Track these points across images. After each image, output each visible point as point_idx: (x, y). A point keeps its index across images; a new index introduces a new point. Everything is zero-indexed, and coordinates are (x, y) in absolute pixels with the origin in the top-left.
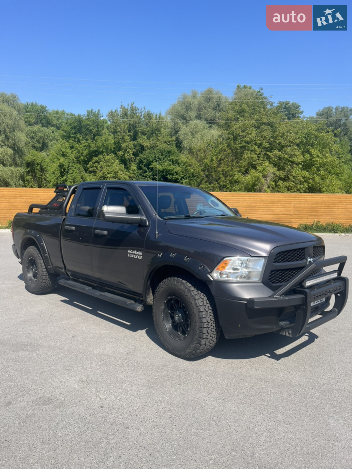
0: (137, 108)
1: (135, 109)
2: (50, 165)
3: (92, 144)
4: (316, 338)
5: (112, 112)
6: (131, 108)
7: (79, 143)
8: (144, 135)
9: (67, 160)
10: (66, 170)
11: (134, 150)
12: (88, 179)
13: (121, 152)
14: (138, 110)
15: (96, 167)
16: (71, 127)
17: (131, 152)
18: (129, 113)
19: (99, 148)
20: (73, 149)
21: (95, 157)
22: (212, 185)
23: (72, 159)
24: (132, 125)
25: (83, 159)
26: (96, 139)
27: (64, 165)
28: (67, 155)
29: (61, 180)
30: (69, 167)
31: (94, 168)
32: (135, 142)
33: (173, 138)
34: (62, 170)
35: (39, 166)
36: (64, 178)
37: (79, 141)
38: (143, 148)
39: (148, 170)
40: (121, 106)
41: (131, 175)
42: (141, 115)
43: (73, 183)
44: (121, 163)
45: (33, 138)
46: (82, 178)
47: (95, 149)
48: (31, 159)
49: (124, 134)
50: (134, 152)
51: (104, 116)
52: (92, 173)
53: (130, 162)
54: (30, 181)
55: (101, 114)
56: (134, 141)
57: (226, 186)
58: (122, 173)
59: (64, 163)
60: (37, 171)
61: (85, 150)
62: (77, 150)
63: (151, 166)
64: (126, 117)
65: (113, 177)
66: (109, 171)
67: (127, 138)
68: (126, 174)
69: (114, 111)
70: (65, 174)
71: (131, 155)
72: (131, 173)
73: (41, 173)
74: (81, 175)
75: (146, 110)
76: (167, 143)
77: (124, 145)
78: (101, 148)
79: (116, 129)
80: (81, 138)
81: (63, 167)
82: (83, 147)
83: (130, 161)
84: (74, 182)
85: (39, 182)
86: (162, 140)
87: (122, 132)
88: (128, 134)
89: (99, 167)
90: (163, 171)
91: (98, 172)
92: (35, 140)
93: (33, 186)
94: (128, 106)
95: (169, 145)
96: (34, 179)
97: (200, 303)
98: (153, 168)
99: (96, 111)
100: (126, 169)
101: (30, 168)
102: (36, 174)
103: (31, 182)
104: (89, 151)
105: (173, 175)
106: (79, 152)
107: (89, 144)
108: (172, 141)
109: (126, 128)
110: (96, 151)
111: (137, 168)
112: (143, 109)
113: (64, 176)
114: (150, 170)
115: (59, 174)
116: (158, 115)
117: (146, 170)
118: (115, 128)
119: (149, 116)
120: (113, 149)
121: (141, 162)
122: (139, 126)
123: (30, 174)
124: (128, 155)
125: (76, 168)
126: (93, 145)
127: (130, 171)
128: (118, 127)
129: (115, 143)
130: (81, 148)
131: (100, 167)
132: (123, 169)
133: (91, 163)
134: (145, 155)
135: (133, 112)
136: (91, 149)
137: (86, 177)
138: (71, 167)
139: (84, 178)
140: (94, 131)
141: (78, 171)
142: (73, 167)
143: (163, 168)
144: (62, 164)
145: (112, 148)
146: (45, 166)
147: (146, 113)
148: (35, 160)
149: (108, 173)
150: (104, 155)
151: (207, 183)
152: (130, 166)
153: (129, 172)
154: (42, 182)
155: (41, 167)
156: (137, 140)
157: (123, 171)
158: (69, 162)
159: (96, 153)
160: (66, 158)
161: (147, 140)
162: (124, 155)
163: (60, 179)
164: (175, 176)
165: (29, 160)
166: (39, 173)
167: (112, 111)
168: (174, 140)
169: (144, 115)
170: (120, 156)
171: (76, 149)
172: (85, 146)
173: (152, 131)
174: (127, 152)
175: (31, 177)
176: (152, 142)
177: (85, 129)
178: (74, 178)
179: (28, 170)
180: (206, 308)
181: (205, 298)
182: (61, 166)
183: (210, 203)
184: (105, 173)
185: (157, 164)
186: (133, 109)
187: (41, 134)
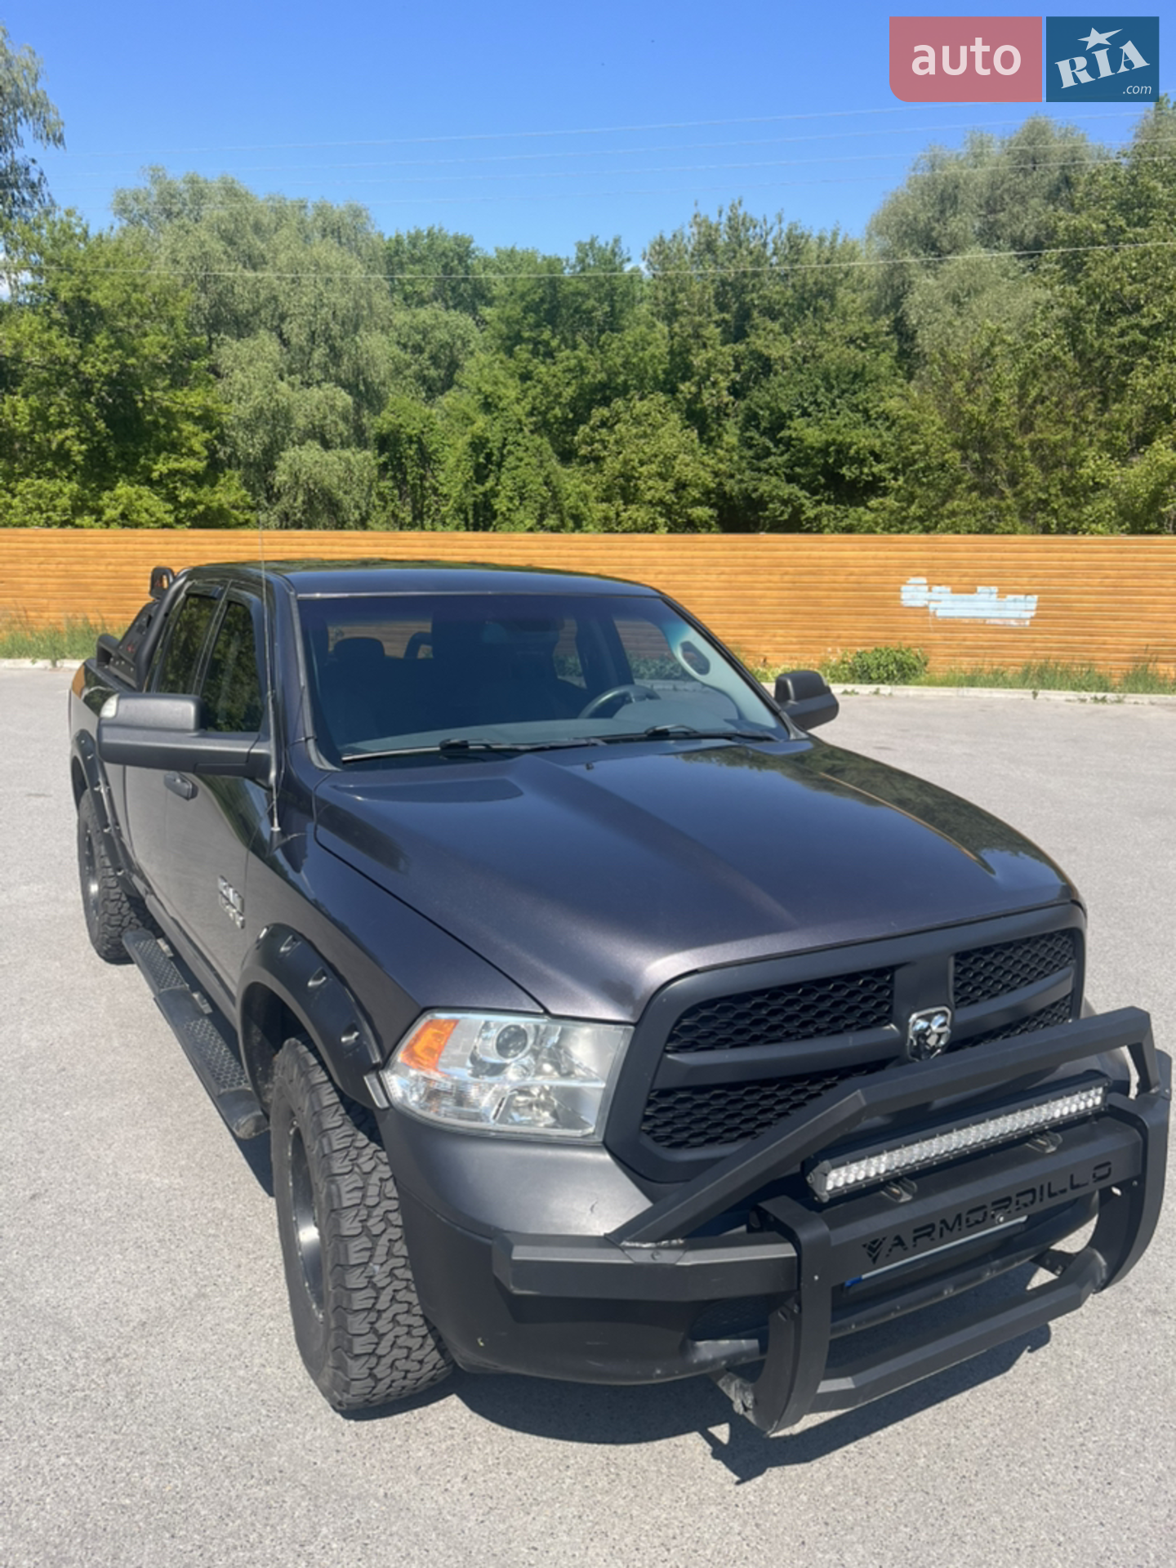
0: (751, 220)
1: (743, 224)
2: (451, 442)
3: (591, 362)
4: (1034, 1348)
5: (661, 242)
6: (730, 219)
7: (549, 361)
8: (774, 319)
9: (499, 422)
10: (494, 458)
11: (733, 375)
12: (567, 486)
13: (688, 384)
14: (755, 227)
15: (602, 441)
16: (524, 303)
17: (724, 384)
18: (723, 240)
19: (612, 374)
20: (529, 383)
21: (601, 405)
22: (993, 500)
23: (515, 418)
24: (730, 284)
25: (560, 415)
26: (604, 343)
27: (487, 441)
28: (501, 405)
29: (476, 492)
30: (504, 445)
31: (596, 445)
32: (741, 347)
33: (880, 322)
34: (481, 460)
35: (415, 446)
36: (489, 484)
37: (550, 354)
38: (766, 365)
39: (776, 446)
40: (696, 216)
41: (721, 466)
42: (765, 245)
43: (517, 503)
44: (687, 423)
45: (417, 349)
46: (546, 484)
47: (601, 376)
48: (390, 423)
49: (698, 319)
50: (734, 382)
51: (637, 264)
52: (588, 462)
53: (719, 418)
54: (389, 498)
55: (625, 252)
56: (735, 342)
57: (1046, 502)
58: (688, 458)
59: (488, 434)
60: (409, 463)
61: (568, 384)
62: (540, 386)
63: (785, 433)
64: (708, 256)
65: (659, 474)
66: (644, 453)
67: (712, 332)
68: (702, 463)
69: (668, 237)
70: (491, 471)
71: (725, 393)
72: (721, 461)
73: (422, 471)
74: (546, 473)
75: (785, 226)
76: (859, 342)
77: (698, 360)
78: (620, 373)
79: (674, 304)
80: (554, 343)
81: (484, 447)
82: (559, 374)
83: (718, 415)
84: (522, 498)
85: (415, 502)
86: (839, 334)
87: (695, 310)
88: (716, 317)
89: (612, 441)
90: (824, 451)
91: (609, 460)
92: (426, 355)
93: (397, 511)
94: (720, 216)
95: (863, 349)
96: (399, 489)
97: (345, 1196)
98: (790, 438)
99: (607, 244)
100: (704, 446)
101: (387, 454)
102: (405, 474)
103: (392, 500)
104: (581, 387)
105: (862, 462)
106: (546, 391)
107: (580, 361)
108: (877, 334)
109: (707, 297)
110: (603, 386)
111: (740, 441)
112: (771, 220)
113: (487, 476)
114: (783, 449)
115: (471, 474)
116: (829, 235)
117: (768, 448)
118: (671, 299)
119: (795, 246)
120: (662, 377)
121: (751, 419)
122: (754, 286)
123: (390, 474)
124: (712, 395)
125: (527, 449)
126: (592, 364)
127: (719, 451)
128: (681, 296)
129: (671, 352)
130: (554, 376)
131: (617, 442)
132: (696, 445)
133: (584, 429)
134: (767, 390)
135: (738, 237)
136: (587, 380)
137: (558, 479)
138: (511, 448)
139: (555, 483)
140: (598, 314)
141: (534, 461)
142: (519, 445)
143: (824, 437)
144: (479, 438)
145: (660, 372)
146: (435, 446)
147: (783, 235)
148: (401, 426)
149: (642, 463)
150: (630, 400)
151: (974, 494)
152: (720, 436)
153: (715, 454)
154: (424, 497)
155: (422, 450)
156: (748, 340)
157: (693, 451)
158: (506, 431)
159: (604, 393)
160: (495, 414)
161: (784, 336)
162: (697, 396)
163: (474, 488)
164: (871, 466)
165: (386, 428)
166: (415, 469)
167: (661, 237)
168: (885, 329)
169: (775, 244)
170: (685, 398)
171: (539, 381)
172: (567, 370)
173: (803, 298)
174: (708, 383)
175: (390, 483)
176: (799, 342)
177: (568, 308)
178: (521, 484)
179: (382, 459)
180: (370, 1223)
181: (381, 1168)
182: (478, 445)
183: (679, 654)
184: (632, 460)
185: (808, 425)
186: (736, 226)
187: (441, 335)
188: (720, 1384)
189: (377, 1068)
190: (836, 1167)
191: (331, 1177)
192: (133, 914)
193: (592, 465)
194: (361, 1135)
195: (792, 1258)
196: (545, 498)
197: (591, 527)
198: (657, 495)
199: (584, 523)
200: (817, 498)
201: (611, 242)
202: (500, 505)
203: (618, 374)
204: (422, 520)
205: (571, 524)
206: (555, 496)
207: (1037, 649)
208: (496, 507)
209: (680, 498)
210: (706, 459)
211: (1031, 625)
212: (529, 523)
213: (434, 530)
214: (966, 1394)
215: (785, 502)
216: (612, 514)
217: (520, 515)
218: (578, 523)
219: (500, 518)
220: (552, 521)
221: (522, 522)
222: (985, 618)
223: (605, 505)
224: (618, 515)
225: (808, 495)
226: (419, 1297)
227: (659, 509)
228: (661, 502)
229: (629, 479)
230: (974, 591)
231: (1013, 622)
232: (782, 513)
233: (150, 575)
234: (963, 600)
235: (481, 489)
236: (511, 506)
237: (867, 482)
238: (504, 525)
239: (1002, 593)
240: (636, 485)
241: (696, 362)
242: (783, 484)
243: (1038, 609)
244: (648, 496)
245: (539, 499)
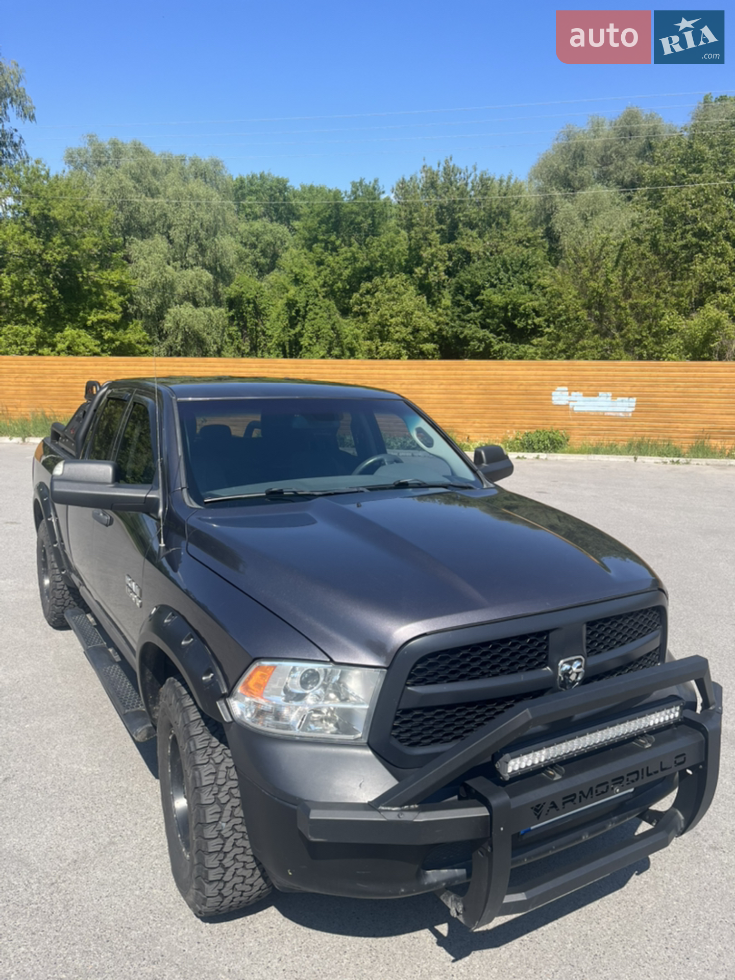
0: (458, 169)
1: (453, 171)
2: (274, 303)
3: (360, 254)
5: (403, 182)
6: (445, 169)
7: (334, 253)
8: (472, 228)
9: (303, 291)
10: (301, 313)
11: (448, 263)
12: (346, 330)
13: (420, 268)
14: (460, 173)
15: (367, 303)
16: (319, 219)
17: (442, 268)
18: (441, 181)
19: (373, 261)
20: (322, 267)
21: (366, 281)
22: (608, 340)
23: (313, 289)
24: (445, 208)
25: (341, 286)
26: (368, 243)
27: (297, 302)
28: (305, 281)
29: (290, 334)
30: (307, 305)
31: (363, 305)
32: (452, 246)
33: (538, 231)
34: (293, 314)
35: (251, 305)
36: (298, 329)
37: (335, 249)
38: (468, 257)
39: (475, 306)
40: (424, 167)
41: (440, 318)
42: (466, 184)
43: (315, 341)
44: (419, 292)
45: (254, 246)
46: (333, 329)
47: (367, 263)
48: (236, 291)
49: (426, 228)
51: (388, 194)
52: (359, 316)
53: (439, 289)
54: (235, 337)
55: (381, 188)
56: (449, 243)
57: (640, 341)
58: (420, 314)
59: (297, 298)
60: (248, 316)
61: (346, 268)
62: (329, 269)
63: (480, 298)
64: (432, 191)
65: (402, 323)
66: (393, 310)
67: (434, 236)
68: (429, 317)
69: (407, 178)
70: (299, 321)
71: (443, 273)
72: (440, 315)
73: (256, 321)
74: (332, 323)
75: (478, 173)
76: (525, 243)
77: (426, 254)
78: (378, 261)
79: (411, 219)
80: (338, 243)
81: (295, 306)
82: (341, 262)
83: (439, 287)
84: (318, 338)
85: (251, 339)
86: (512, 238)
87: (423, 223)
88: (437, 228)
89: (373, 303)
90: (505, 309)
91: (371, 314)
92: (258, 250)
93: (240, 345)
94: (439, 166)
95: (527, 247)
96: (242, 332)
98: (483, 301)
99: (370, 183)
100: (430, 306)
101: (234, 310)
102: (246, 322)
103: (237, 339)
104: (354, 270)
105: (527, 316)
106: (333, 272)
107: (353, 253)
108: (536, 238)
109: (431, 215)
110: (368, 269)
111: (452, 302)
112: (470, 169)
113: (296, 324)
114: (479, 307)
115: (287, 322)
116: (506, 178)
117: (470, 307)
118: (409, 217)
119: (485, 184)
120: (404, 264)
121: (459, 289)
122: (460, 208)
123: (236, 322)
124: (435, 275)
125: (321, 308)
126: (361, 256)
127: (439, 309)
128: (415, 215)
129: (410, 249)
130: (338, 263)
131: (376, 303)
132: (425, 306)
133: (356, 296)
134: (469, 272)
135: (450, 179)
136: (358, 265)
137: (340, 326)
138: (311, 307)
139: (338, 328)
140: (365, 226)
141: (325, 315)
142: (316, 305)
143: (505, 300)
144: (292, 300)
145: (403, 261)
146: (263, 306)
147: (478, 178)
148: (243, 293)
149: (392, 317)
150: (384, 278)
151: (596, 336)
152: (440, 300)
153: (437, 311)
154: (257, 337)
155: (256, 307)
156: (457, 241)
157: (424, 310)
158: (308, 296)
159: (368, 273)
160: (302, 286)
161: (479, 239)
162: (425, 276)
163: (289, 331)
164: (533, 319)
165: (233, 294)
166: (252, 319)
167: (403, 179)
168: (540, 235)
169: (472, 183)
170: (418, 277)
171: (329, 266)
172: (346, 259)
173: (490, 217)
174: (432, 268)
175: (236, 328)
176: (488, 243)
177: (346, 221)
178: (317, 329)
179: (231, 314)
180: (219, 796)
181: (227, 760)
182: (291, 304)
183: (414, 434)
184: (386, 315)
185: (495, 293)
186: (449, 172)
187: (268, 238)
188: (442, 898)
189: (225, 697)
190: (513, 758)
191: (195, 766)
192: (71, 599)
193: (361, 317)
194: (214, 739)
195: (486, 816)
196: (332, 338)
197: (360, 355)
198: (402, 336)
199: (356, 353)
200: (501, 337)
201: (373, 182)
202: (304, 342)
203: (377, 262)
204: (256, 351)
205: (348, 354)
206: (338, 336)
207: (636, 431)
208: (302, 343)
209: (415, 337)
210: (431, 314)
211: (632, 416)
212: (322, 353)
213: (263, 357)
214: (597, 902)
215: (480, 341)
216: (373, 348)
217: (316, 348)
218: (353, 353)
219: (304, 350)
220: (336, 351)
221: (318, 352)
222: (604, 412)
223: (369, 342)
224: (377, 348)
225: (495, 336)
226: (251, 843)
227: (403, 345)
228: (404, 340)
229: (383, 326)
230: (597, 395)
231: (621, 414)
232: (479, 348)
233: (85, 385)
234: (590, 401)
235: (293, 332)
236: (311, 342)
237: (532, 329)
238: (306, 354)
239: (614, 396)
240: (388, 330)
241: (425, 255)
242: (479, 329)
243: (636, 406)
244: (396, 337)
245: (328, 338)
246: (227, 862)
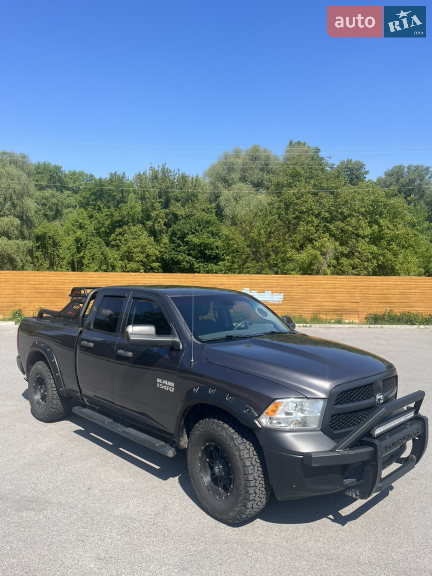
0: (170, 170)
1: (167, 171)
2: (64, 239)
3: (115, 213)
4: (391, 490)
5: (140, 175)
6: (162, 169)
7: (100, 212)
8: (178, 201)
9: (85, 233)
10: (83, 245)
11: (165, 219)
12: (109, 255)
13: (150, 222)
14: (171, 172)
15: (120, 240)
16: (90, 192)
17: (162, 223)
18: (160, 175)
19: (123, 217)
20: (92, 219)
21: (119, 228)
22: (260, 263)
23: (90, 231)
24: (163, 190)
25: (104, 230)
26: (121, 207)
27: (81, 239)
28: (85, 227)
29: (77, 257)
30: (87, 241)
31: (118, 241)
32: (167, 211)
33: (212, 205)
34: (79, 245)
35: (51, 240)
36: (81, 254)
37: (99, 209)
38: (176, 217)
39: (183, 244)
40: (151, 167)
41: (162, 249)
42: (175, 179)
43: (91, 261)
45: (44, 205)
46: (102, 254)
47: (119, 218)
48: (42, 231)
49: (153, 201)
50: (165, 222)
52: (115, 247)
53: (160, 233)
54: (40, 258)
55: (127, 177)
56: (165, 209)
57: (277, 264)
58: (150, 247)
59: (81, 237)
60: (49, 246)
61: (107, 220)
62: (96, 220)
63: (185, 240)
64: (156, 180)
65: (140, 252)
66: (135, 244)
67: (158, 205)
68: (155, 248)
69: (142, 173)
70: (82, 249)
71: (162, 225)
72: (162, 248)
73: (54, 249)
74: (102, 251)
75: (180, 172)
76: (206, 210)
77: (153, 214)
80: (102, 206)
81: (80, 241)
82: (104, 217)
84: (93, 259)
85: (50, 260)
86: (200, 208)
87: (152, 198)
88: (159, 200)
89: (123, 240)
90: (200, 246)
91: (122, 246)
92: (47, 207)
93: (43, 263)
94: (159, 167)
95: (207, 213)
96: (44, 255)
97: (245, 455)
98: (188, 241)
99: (120, 174)
100: (156, 242)
101: (40, 242)
102: (48, 249)
103: (41, 259)
104: (111, 221)
105: (212, 249)
106: (99, 222)
107: (111, 212)
108: (212, 208)
109: (156, 194)
110: (119, 221)
111: (169, 241)
112: (176, 171)
113: (81, 251)
114: (185, 244)
115: (75, 250)
116: (195, 177)
117: (180, 244)
118: (143, 194)
119: (184, 178)
121: (174, 234)
122: (171, 191)
123: (40, 250)
124: (158, 226)
125: (95, 242)
126: (116, 214)
127: (161, 244)
128: (147, 193)
129: (142, 211)
130: (102, 217)
131: (125, 240)
132: (153, 242)
133: (113, 236)
134: (179, 225)
135: (165, 175)
136: (115, 219)
137: (107, 253)
138: (89, 242)
139: (105, 254)
140: (118, 197)
142: (92, 241)
143: (200, 241)
144: (78, 238)
145: (140, 217)
146: (58, 240)
147: (180, 175)
148: (46, 233)
149: (134, 248)
150: (130, 226)
151: (254, 261)
152: (161, 239)
153: (160, 245)
154: (54, 258)
155: (54, 241)
156: (170, 208)
157: (152, 244)
158: (87, 236)
159: (120, 223)
160: (83, 230)
161: (182, 208)
162: (153, 225)
163: (77, 255)
164: (215, 250)
165: (40, 233)
166: (52, 248)
167: (139, 173)
168: (214, 207)
169: (177, 178)
170: (149, 226)
171: (96, 219)
172: (107, 215)
173: (188, 196)
174: (157, 222)
175: (41, 253)
176: (187, 210)
177: (107, 194)
178: (93, 254)
179: (38, 244)
180: (252, 462)
181: (251, 447)
182: (78, 240)
184: (131, 247)
185: (194, 237)
186: (165, 172)
187: (54, 200)
189: (257, 418)
190: (377, 428)
193: (116, 248)
195: (373, 450)
196: (101, 259)
197: (118, 269)
198: (140, 259)
199: (116, 268)
200: (198, 261)
201: (122, 174)
202: (85, 262)
203: (125, 217)
204: (53, 266)
205: (110, 268)
206: (105, 259)
207: (284, 311)
208: (84, 262)
209: (148, 260)
210: (156, 247)
211: (282, 303)
212: (96, 268)
213: (57, 270)
215: (187, 262)
216: (124, 265)
217: (92, 265)
218: (113, 268)
219: (85, 266)
220: (104, 267)
221: (93, 267)
222: (268, 301)
223: (121, 262)
224: (126, 266)
225: (195, 260)
227: (141, 263)
228: (141, 261)
229: (129, 253)
230: (264, 292)
231: (276, 302)
232: (187, 266)
234: (261, 295)
235: (79, 256)
236: (89, 262)
237: (215, 256)
238: (86, 269)
239: (273, 293)
240: (132, 255)
241: (153, 215)
242: (187, 256)
243: (284, 298)
244: (137, 259)
245: (100, 260)
246: (257, 491)
